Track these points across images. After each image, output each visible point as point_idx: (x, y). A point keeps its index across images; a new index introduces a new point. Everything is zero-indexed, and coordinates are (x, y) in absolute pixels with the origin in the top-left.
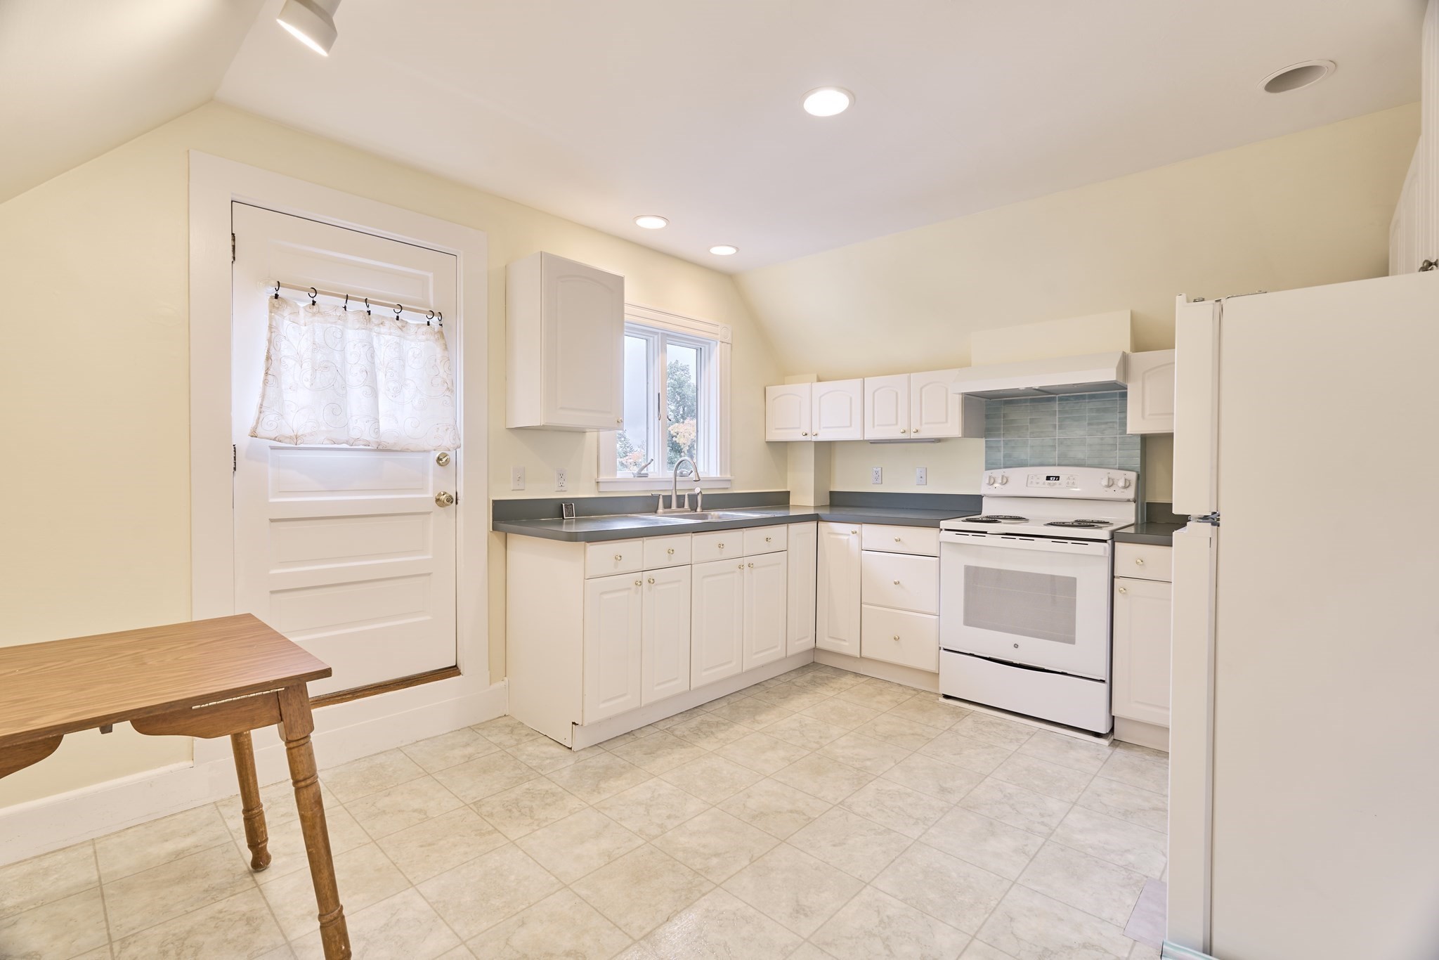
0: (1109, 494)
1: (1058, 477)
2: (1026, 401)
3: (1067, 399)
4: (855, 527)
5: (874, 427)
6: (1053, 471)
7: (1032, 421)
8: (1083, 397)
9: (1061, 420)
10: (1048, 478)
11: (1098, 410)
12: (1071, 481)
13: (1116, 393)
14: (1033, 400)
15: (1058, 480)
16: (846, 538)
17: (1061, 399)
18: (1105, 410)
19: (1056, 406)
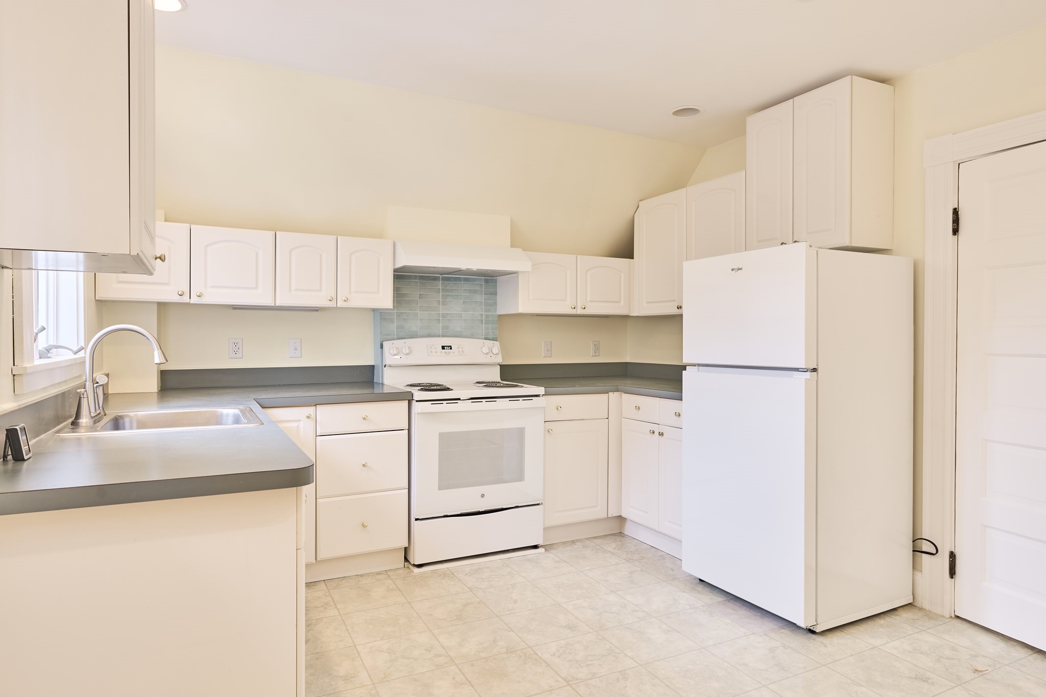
0: (487, 360)
1: (451, 346)
2: (415, 277)
3: (448, 279)
4: (310, 410)
5: (290, 291)
6: (446, 341)
7: (421, 296)
8: (459, 279)
9: (444, 297)
10: (443, 348)
11: (470, 291)
12: (461, 350)
13: (482, 279)
14: (421, 278)
15: (451, 349)
16: (295, 424)
17: (444, 279)
18: (475, 292)
19: (440, 285)
